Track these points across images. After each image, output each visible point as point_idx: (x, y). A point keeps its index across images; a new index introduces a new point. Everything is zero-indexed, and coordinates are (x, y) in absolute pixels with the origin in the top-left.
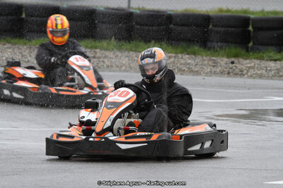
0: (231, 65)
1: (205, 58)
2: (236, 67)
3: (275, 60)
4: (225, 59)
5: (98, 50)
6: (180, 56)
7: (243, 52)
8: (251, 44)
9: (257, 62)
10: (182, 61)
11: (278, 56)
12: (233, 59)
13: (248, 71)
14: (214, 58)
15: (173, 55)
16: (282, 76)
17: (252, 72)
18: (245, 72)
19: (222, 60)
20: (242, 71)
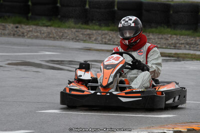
0: (16, 29)
2: (19, 30)
3: (47, 26)
4: (12, 25)
7: (24, 20)
8: (30, 15)
9: (34, 27)
11: (49, 23)
12: (17, 25)
13: (28, 34)
14: (3, 24)
16: (51, 37)
17: (30, 34)
18: (26, 34)
19: (9, 26)
20: (23, 33)
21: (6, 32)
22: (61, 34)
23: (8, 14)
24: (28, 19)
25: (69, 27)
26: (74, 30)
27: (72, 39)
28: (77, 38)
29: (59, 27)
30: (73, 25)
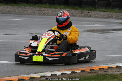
1: (80, 11)
2: (89, 14)
3: (105, 12)
4: (87, 11)
5: (42, 8)
6: (71, 10)
8: (96, 6)
9: (98, 12)
10: (71, 12)
12: (89, 11)
14: (83, 11)
15: (68, 10)
16: (105, 17)
17: (95, 15)
18: (92, 16)
19: (85, 12)
20: (91, 15)
21: (82, 15)
22: (110, 15)
23: (85, 6)
24: (95, 8)
25: (116, 12)
26: (117, 13)
27: (115, 18)
28: (118, 17)
29: (111, 12)
30: (118, 11)
